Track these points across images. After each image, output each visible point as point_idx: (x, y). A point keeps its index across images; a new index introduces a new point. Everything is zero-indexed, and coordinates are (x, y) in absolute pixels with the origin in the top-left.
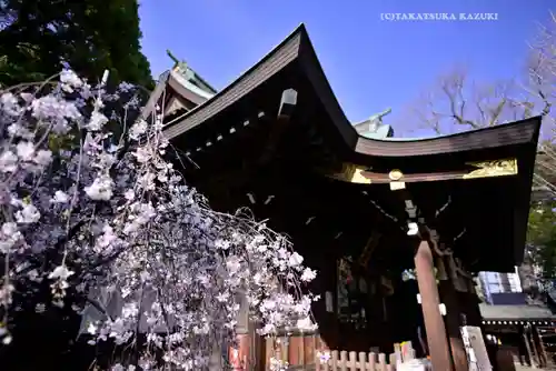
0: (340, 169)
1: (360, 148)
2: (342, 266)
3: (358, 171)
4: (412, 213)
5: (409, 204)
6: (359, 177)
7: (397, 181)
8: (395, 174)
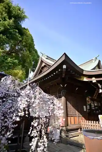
0: (81, 78)
1: (84, 73)
2: (87, 99)
3: (85, 78)
4: (100, 87)
5: (99, 85)
6: (85, 79)
7: (94, 80)
8: (94, 78)
